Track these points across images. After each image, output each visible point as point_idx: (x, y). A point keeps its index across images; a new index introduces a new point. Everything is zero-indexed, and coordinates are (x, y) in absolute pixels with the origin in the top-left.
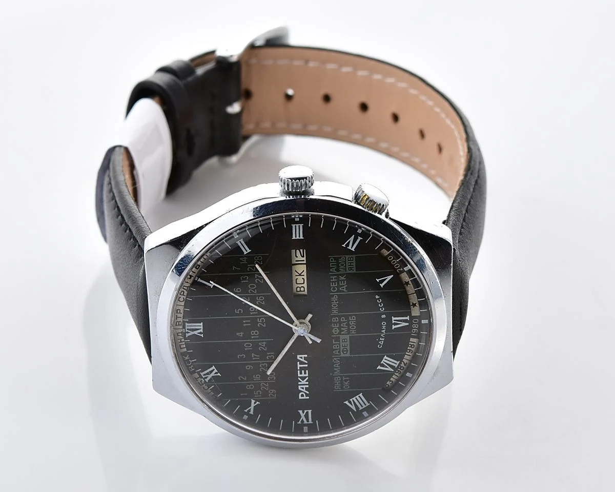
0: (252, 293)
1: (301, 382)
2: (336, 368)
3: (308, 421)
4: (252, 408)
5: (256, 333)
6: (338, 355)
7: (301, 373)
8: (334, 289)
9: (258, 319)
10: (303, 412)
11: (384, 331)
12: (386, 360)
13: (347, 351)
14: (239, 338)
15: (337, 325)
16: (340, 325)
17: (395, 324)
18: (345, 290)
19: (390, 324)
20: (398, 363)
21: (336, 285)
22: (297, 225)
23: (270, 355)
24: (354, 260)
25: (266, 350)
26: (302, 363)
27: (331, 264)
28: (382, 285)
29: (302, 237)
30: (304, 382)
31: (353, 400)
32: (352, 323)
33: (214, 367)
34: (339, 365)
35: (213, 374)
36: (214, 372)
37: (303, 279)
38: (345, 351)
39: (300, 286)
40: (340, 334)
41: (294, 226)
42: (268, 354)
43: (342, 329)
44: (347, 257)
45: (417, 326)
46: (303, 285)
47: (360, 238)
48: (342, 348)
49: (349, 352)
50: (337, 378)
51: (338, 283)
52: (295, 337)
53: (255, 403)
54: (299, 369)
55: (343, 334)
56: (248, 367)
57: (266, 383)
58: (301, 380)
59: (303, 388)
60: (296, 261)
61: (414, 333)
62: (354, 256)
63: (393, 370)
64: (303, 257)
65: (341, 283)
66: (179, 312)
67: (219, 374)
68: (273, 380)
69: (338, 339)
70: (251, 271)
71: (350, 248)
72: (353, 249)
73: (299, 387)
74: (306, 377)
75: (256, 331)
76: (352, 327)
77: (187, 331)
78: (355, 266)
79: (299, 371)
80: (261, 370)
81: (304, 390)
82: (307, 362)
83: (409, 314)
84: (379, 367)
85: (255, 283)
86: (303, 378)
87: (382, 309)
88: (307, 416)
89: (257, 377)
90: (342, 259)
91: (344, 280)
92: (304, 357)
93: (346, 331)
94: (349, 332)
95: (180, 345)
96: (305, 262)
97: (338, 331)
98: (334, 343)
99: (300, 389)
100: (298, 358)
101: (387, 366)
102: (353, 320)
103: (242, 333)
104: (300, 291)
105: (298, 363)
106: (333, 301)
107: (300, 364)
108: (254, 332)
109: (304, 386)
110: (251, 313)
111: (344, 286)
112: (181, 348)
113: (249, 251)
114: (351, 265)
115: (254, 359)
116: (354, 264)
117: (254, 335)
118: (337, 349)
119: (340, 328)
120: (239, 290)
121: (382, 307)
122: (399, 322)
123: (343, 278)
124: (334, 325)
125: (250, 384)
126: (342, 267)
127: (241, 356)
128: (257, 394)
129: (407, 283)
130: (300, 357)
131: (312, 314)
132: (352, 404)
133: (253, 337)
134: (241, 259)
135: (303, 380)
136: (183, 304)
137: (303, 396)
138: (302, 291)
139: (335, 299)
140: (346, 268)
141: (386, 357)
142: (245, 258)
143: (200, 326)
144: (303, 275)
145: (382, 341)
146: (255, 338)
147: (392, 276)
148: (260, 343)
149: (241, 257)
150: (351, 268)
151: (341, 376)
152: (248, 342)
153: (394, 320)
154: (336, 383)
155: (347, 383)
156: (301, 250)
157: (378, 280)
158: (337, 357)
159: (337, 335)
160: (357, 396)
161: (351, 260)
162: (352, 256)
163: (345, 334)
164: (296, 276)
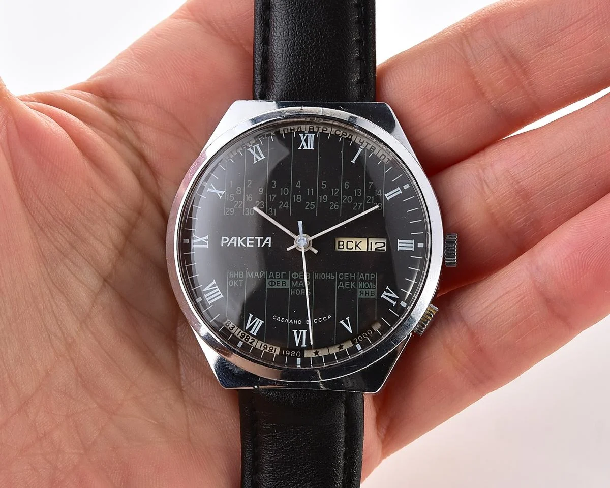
0: (343, 199)
1: (241, 239)
2: (254, 274)
3: (195, 244)
4: (215, 191)
5: (299, 200)
6: (268, 277)
7: (250, 240)
8: (341, 276)
9: (313, 203)
10: (206, 240)
11: (291, 321)
12: (259, 323)
13: (272, 285)
14: (295, 182)
15: (301, 277)
16: (302, 280)
17: (298, 333)
18: (340, 286)
19: (299, 328)
20: (255, 334)
22: (413, 245)
23: (273, 211)
24: (371, 297)
25: (279, 207)
26: (262, 241)
27: (368, 275)
28: (342, 322)
29: (399, 248)
30: (240, 242)
31: (216, 288)
32: (303, 291)
33: (263, 157)
34: (256, 277)
35: (256, 155)
36: (258, 157)
37: (352, 248)
38: (272, 283)
39: (345, 245)
40: (292, 279)
41: (413, 242)
42: (275, 210)
43: (297, 282)
44: (375, 290)
45: (293, 355)
46: (345, 247)
47: (394, 303)
48: (276, 280)
49: (271, 287)
50: (242, 275)
51: (347, 280)
52: (293, 236)
53: (221, 194)
54: (256, 238)
55: (291, 282)
56: (261, 190)
57: (242, 206)
58: (243, 239)
59: (234, 241)
60: (371, 243)
61: (285, 352)
62: (375, 297)
63: (246, 329)
64: (375, 249)
65: (347, 283)
66: (324, 129)
67: (255, 162)
68: (246, 212)
69: (286, 277)
70: (367, 199)
71: (385, 293)
72: (383, 296)
73: (236, 238)
74: (246, 245)
75: (301, 200)
76: (298, 291)
77: (306, 135)
78: (364, 297)
79: (253, 238)
80: (257, 202)
81: (231, 242)
82: (263, 246)
83: (309, 347)
84: (251, 316)
85: (353, 202)
87: (315, 321)
88: (202, 243)
89: (249, 197)
90: (373, 285)
91: (350, 286)
92: (268, 244)
93: (295, 286)
94: (292, 288)
95: (287, 128)
96: (369, 250)
97: (295, 278)
98: (282, 273)
99: (233, 238)
100: (267, 238)
101: (253, 323)
103: (299, 186)
104: (339, 245)
105: (263, 238)
106: (328, 275)
107: (260, 240)
108: (300, 198)
109: (235, 243)
110: (321, 197)
111: (344, 285)
112: (284, 129)
113: (388, 199)
114: (366, 293)
115: (270, 196)
116: (367, 297)
117: (296, 198)
118: (275, 277)
119: (299, 280)
120: (347, 186)
121: (318, 321)
122: (300, 337)
123: (352, 285)
124: (301, 275)
125: (242, 190)
126: (365, 285)
127: (274, 184)
128: (231, 197)
129: (341, 347)
130: (268, 240)
131: (317, 253)
132: (211, 287)
133: (294, 196)
134: (380, 190)
135: (242, 242)
136: (333, 133)
137: (224, 241)
138: (339, 247)
139: (331, 276)
140: (363, 288)
141: (262, 322)
142: (380, 195)
143: (311, 147)
144: (356, 249)
145: (281, 320)
146: (293, 197)
147: (351, 332)
148: (287, 202)
149: (382, 191)
150: (363, 293)
151: (243, 279)
152: (290, 191)
153: (302, 332)
154: (236, 273)
155: (235, 283)
156: (385, 248)
157: (348, 318)
158: (266, 275)
159: (291, 276)
160: (220, 293)
161: (371, 293)
162: (376, 295)
163: (291, 284)
164: (356, 242)
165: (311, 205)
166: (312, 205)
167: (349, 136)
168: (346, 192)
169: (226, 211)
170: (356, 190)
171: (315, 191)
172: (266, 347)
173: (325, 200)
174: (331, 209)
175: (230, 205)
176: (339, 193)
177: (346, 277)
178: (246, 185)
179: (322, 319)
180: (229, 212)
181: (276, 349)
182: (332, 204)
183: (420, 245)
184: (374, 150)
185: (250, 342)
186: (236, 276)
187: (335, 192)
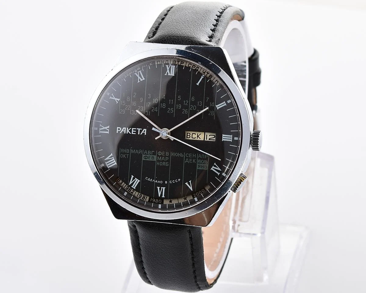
0: (190, 107)
1: (128, 129)
2: (135, 151)
3: (101, 131)
4: (114, 98)
5: (164, 106)
6: (144, 153)
7: (134, 130)
8: (187, 155)
9: (173, 109)
10: (108, 129)
11: (156, 181)
12: (137, 181)
13: (146, 159)
14: (162, 96)
17: (160, 189)
19: (161, 185)
20: (134, 188)
21: (190, 157)
22: (231, 138)
24: (205, 169)
25: (152, 111)
26: (141, 131)
27: (204, 155)
28: (187, 184)
29: (223, 140)
30: (128, 131)
31: (113, 159)
32: (164, 164)
33: (144, 79)
34: (137, 153)
35: (139, 77)
36: (141, 79)
37: (195, 138)
38: (146, 157)
39: (191, 135)
40: (158, 156)
41: (231, 136)
42: (149, 112)
44: (208, 165)
45: (157, 202)
46: (191, 137)
47: (219, 174)
48: (148, 156)
50: (128, 151)
52: (159, 129)
53: (117, 101)
54: (137, 129)
55: (157, 157)
56: (141, 99)
57: (130, 108)
58: (129, 129)
59: (124, 130)
60: (207, 135)
61: (152, 199)
62: (207, 169)
63: (130, 184)
64: (209, 139)
66: (182, 63)
67: (139, 82)
68: (132, 112)
69: (154, 154)
71: (213, 167)
72: (212, 169)
73: (125, 128)
74: (131, 133)
76: (161, 163)
77: (170, 66)
78: (201, 169)
79: (135, 129)
80: (139, 106)
81: (122, 131)
82: (141, 134)
83: (166, 198)
84: (132, 177)
85: (196, 110)
87: (171, 182)
88: (105, 130)
89: (134, 104)
90: (206, 162)
91: (192, 161)
92: (144, 133)
93: (159, 159)
94: (158, 161)
95: (160, 61)
96: (205, 140)
97: (160, 155)
98: (152, 151)
100: (144, 129)
101: (133, 181)
102: (166, 164)
103: (165, 98)
105: (141, 129)
106: (179, 154)
107: (140, 130)
110: (177, 105)
111: (189, 161)
112: (157, 62)
113: (218, 108)
114: (202, 167)
115: (147, 103)
117: (162, 105)
118: (148, 153)
119: (162, 156)
120: (193, 100)
122: (161, 191)
123: (194, 161)
124: (164, 153)
125: (130, 99)
126: (201, 161)
127: (150, 96)
128: (123, 102)
129: (185, 199)
130: (145, 130)
131: (173, 140)
132: (109, 158)
133: (161, 104)
134: (213, 103)
135: (129, 131)
136: (187, 65)
137: (118, 130)
138: (187, 136)
139: (181, 155)
140: (200, 163)
141: (139, 181)
142: (213, 106)
143: (172, 74)
144: (197, 138)
145: (150, 180)
147: (192, 190)
148: (157, 108)
150: (200, 167)
151: (129, 154)
152: (159, 101)
153: (163, 188)
154: (125, 150)
155: (124, 156)
156: (215, 139)
157: (190, 181)
158: (142, 152)
159: (157, 154)
160: (115, 161)
161: (205, 167)
162: (208, 168)
163: (157, 159)
164: (198, 134)
166: (171, 110)
167: (196, 68)
168: (192, 103)
169: (121, 111)
170: (198, 102)
171: (174, 101)
172: (141, 195)
173: (180, 108)
174: (183, 113)
175: (123, 107)
176: (188, 104)
178: (133, 96)
179: (175, 181)
180: (122, 112)
181: (147, 197)
182: (184, 110)
183: (236, 139)
184: (211, 77)
185: (131, 193)
186: (125, 152)
187: (186, 102)
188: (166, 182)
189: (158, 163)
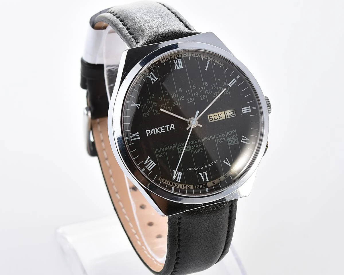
0: (207, 92)
1: (157, 129)
2: (170, 147)
3: (132, 138)
4: (135, 105)
5: (183, 99)
6: (178, 147)
7: (162, 128)
8: (217, 136)
9: (191, 98)
10: (138, 134)
11: (197, 169)
14: (178, 89)
15: (196, 142)
16: (196, 144)
17: (203, 174)
18: (218, 142)
19: (202, 171)
20: (179, 181)
21: (219, 137)
22: (250, 109)
23: (171, 109)
24: (236, 144)
25: (174, 106)
26: (169, 127)
27: (231, 131)
28: (224, 162)
29: (243, 113)
30: (157, 131)
31: (151, 161)
32: (199, 150)
33: (157, 79)
34: (171, 149)
35: (152, 79)
36: (154, 79)
37: (218, 118)
38: (181, 150)
39: (213, 118)
40: (191, 145)
41: (249, 107)
42: (171, 107)
43: (194, 146)
44: (237, 139)
45: (201, 187)
47: (249, 144)
48: (182, 148)
49: (181, 152)
50: (163, 149)
51: (221, 138)
52: (186, 120)
53: (138, 106)
54: (165, 126)
55: (191, 147)
56: (160, 98)
57: (152, 110)
59: (153, 131)
60: (227, 113)
61: (196, 187)
63: (174, 179)
64: (230, 116)
65: (221, 139)
66: (185, 55)
67: (153, 83)
68: (155, 112)
70: (219, 89)
71: (242, 139)
72: (242, 141)
73: (154, 129)
74: (161, 132)
76: (196, 151)
77: (177, 60)
78: (232, 144)
79: (164, 127)
80: (160, 105)
81: (152, 132)
82: (170, 130)
83: (210, 180)
84: (174, 171)
85: (212, 93)
86: (160, 130)
87: (210, 165)
88: (136, 137)
89: (155, 104)
90: (235, 137)
92: (173, 128)
93: (194, 148)
96: (227, 118)
97: (193, 143)
99: (152, 130)
100: (172, 125)
101: (176, 176)
102: (201, 150)
103: (181, 91)
105: (169, 125)
106: (210, 137)
107: (168, 127)
108: (183, 97)
109: (154, 132)
110: (194, 94)
111: (220, 141)
112: (162, 60)
113: (230, 86)
114: (232, 142)
115: (167, 100)
116: (234, 144)
117: (181, 98)
118: (181, 146)
119: (195, 144)
120: (207, 85)
122: (204, 176)
123: (224, 139)
125: (150, 101)
126: (231, 138)
127: (167, 93)
128: (145, 106)
129: (226, 176)
130: (172, 126)
131: (202, 127)
132: (148, 161)
134: (225, 82)
135: (158, 130)
137: (148, 132)
138: (210, 120)
139: (211, 138)
140: (230, 140)
141: (181, 173)
142: (226, 85)
143: (181, 67)
144: (219, 118)
145: (191, 169)
146: (179, 98)
147: (231, 166)
148: (177, 102)
149: (226, 82)
151: (165, 151)
152: (176, 95)
153: (205, 173)
154: (160, 149)
155: (161, 155)
156: (234, 114)
157: (227, 159)
158: (176, 146)
159: (190, 143)
160: (154, 163)
161: (235, 141)
162: (238, 142)
163: (191, 148)
164: (219, 115)
165: (190, 100)
167: (199, 56)
168: (207, 88)
169: (144, 115)
170: (212, 86)
171: (190, 92)
172: (185, 186)
173: (197, 95)
174: (201, 99)
175: (146, 111)
176: (203, 89)
177: (220, 136)
178: (152, 98)
179: (213, 163)
180: (146, 115)
181: (191, 186)
182: (201, 96)
183: (254, 108)
184: (215, 60)
185: (176, 186)
186: (160, 151)
187: (201, 89)
188: (206, 166)
189: (193, 151)
